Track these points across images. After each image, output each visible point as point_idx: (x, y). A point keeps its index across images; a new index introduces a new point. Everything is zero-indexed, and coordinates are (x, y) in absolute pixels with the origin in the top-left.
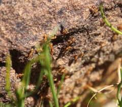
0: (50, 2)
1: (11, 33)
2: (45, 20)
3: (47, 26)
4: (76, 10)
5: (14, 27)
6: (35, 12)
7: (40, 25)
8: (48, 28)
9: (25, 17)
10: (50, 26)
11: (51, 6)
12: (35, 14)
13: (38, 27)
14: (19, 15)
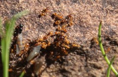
0: (58, 5)
1: (2, 16)
2: (44, 21)
3: (43, 27)
4: (81, 26)
5: (8, 12)
6: (37, 8)
7: (36, 23)
8: (44, 30)
9: (23, 7)
10: (47, 29)
11: (57, 9)
12: (36, 9)
13: (33, 25)
14: (19, 2)
